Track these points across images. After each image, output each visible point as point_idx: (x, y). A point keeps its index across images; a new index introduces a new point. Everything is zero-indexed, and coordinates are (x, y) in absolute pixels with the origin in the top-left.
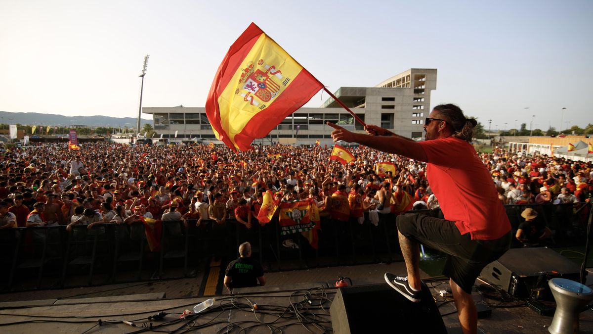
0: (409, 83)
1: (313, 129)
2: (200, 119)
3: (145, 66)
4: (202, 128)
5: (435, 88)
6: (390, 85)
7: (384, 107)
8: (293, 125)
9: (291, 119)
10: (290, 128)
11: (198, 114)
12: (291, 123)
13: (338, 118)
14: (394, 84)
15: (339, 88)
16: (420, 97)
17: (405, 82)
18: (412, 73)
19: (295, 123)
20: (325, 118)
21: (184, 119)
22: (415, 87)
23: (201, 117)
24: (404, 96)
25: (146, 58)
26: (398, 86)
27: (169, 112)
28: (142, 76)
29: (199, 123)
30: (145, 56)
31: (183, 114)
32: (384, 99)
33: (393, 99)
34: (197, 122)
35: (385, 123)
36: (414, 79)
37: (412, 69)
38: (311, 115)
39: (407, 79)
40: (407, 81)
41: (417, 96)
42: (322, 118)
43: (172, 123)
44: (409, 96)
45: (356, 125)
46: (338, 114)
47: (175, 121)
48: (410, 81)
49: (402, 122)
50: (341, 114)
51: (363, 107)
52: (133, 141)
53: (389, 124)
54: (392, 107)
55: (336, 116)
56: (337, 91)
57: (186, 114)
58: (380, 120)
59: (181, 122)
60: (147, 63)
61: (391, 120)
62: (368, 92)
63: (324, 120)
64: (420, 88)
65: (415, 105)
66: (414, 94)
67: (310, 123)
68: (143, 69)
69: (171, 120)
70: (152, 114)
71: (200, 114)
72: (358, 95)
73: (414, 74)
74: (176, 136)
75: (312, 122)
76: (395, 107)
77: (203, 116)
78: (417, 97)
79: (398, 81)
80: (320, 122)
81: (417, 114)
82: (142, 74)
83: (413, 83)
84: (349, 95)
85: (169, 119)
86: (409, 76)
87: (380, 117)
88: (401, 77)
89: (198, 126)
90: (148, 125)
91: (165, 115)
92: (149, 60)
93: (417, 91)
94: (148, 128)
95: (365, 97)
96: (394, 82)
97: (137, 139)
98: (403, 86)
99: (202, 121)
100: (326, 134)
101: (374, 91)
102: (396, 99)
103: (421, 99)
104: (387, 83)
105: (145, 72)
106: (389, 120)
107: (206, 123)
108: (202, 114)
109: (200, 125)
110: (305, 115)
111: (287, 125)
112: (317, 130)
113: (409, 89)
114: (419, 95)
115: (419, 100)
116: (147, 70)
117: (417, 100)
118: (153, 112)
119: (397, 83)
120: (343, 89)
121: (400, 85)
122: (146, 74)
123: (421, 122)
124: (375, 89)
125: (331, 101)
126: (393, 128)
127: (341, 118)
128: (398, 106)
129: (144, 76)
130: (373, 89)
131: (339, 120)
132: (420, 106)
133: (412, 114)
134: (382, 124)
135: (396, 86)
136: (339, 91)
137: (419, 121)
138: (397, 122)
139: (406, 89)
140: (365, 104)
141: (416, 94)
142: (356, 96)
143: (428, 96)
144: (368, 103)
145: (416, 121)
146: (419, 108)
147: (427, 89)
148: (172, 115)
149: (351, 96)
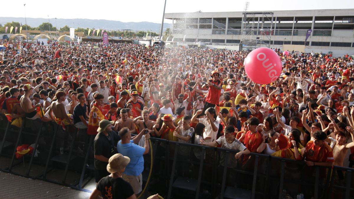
1: (338, 36)
2: (212, 24)
4: (214, 33)
8: (312, 30)
9: (311, 24)
10: (308, 34)
11: (211, 19)
12: (310, 28)
19: (315, 28)
21: (198, 24)
27: (186, 17)
29: (211, 28)
31: (197, 19)
34: (209, 27)
43: (187, 28)
47: (191, 26)
52: (151, 44)
57: (200, 19)
59: (196, 27)
67: (335, 28)
70: (171, 19)
71: (212, 19)
74: (184, 40)
75: (338, 27)
77: (215, 20)
80: (349, 27)
89: (210, 31)
90: (169, 30)
97: (154, 42)
99: (214, 25)
107: (218, 28)
108: (214, 19)
109: (212, 30)
110: (331, 18)
111: (305, 31)
112: (344, 37)
118: (173, 17)
148: (188, 20)
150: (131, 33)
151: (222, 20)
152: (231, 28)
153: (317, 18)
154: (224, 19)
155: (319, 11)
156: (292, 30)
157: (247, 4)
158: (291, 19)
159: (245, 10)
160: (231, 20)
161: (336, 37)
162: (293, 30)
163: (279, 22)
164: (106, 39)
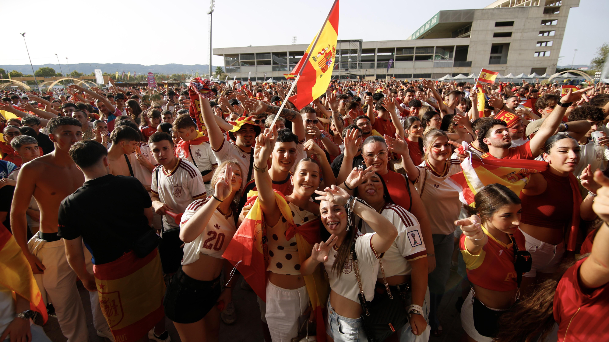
0: (537, 0)
1: (401, 67)
2: (271, 59)
4: (274, 70)
5: (577, 5)
6: (506, 5)
7: (496, 35)
8: (376, 62)
9: (374, 56)
10: (372, 67)
11: (270, 53)
12: (374, 60)
13: (433, 53)
14: (513, 3)
15: (439, 11)
16: (552, 18)
19: (378, 60)
20: (416, 53)
21: (255, 60)
22: (546, 5)
23: (273, 56)
24: (527, 18)
26: (517, 5)
27: (239, 52)
28: (211, 13)
29: (270, 64)
31: (253, 54)
32: (498, 24)
33: (511, 24)
34: (268, 63)
35: (495, 57)
38: (400, 50)
41: (547, 17)
42: (412, 53)
43: (242, 65)
44: (537, 18)
45: (455, 60)
46: (433, 47)
47: (246, 63)
49: (520, 54)
50: (437, 47)
51: (469, 36)
53: (500, 57)
54: (509, 34)
55: (429, 50)
56: (433, 17)
57: (257, 54)
58: (490, 52)
59: (252, 64)
61: (503, 52)
62: (476, 15)
63: (414, 55)
64: (551, 5)
65: (542, 30)
66: (543, 15)
67: (396, 60)
68: (211, 5)
69: (241, 62)
70: (222, 55)
72: (463, 20)
74: (249, 79)
75: (399, 59)
76: (513, 35)
78: (547, 19)
80: (410, 59)
81: (541, 43)
82: (210, 11)
84: (451, 20)
85: (240, 61)
87: (489, 48)
89: (269, 68)
90: (219, 68)
91: (236, 56)
93: (548, 11)
94: (219, 70)
95: (471, 23)
99: (273, 61)
100: (415, 73)
101: (487, 13)
102: (515, 24)
103: (551, 21)
104: (501, 3)
105: (213, 8)
106: (501, 53)
107: (278, 64)
108: (273, 53)
109: (272, 67)
110: (391, 50)
111: (368, 64)
112: (405, 68)
113: (537, 8)
114: (551, 16)
115: (548, 24)
116: (215, 6)
117: (545, 24)
118: (224, 53)
119: (516, 2)
120: (443, 14)
121: (522, 3)
122: (214, 11)
123: (548, 54)
124: (487, 10)
125: (422, 31)
126: (505, 62)
127: (436, 53)
128: (517, 33)
129: (212, 13)
130: (484, 10)
131: (434, 55)
132: (549, 32)
133: (537, 43)
134: (491, 57)
135: (515, 6)
136: (436, 17)
137: (545, 52)
138: (512, 55)
139: (533, 9)
140: (471, 32)
141: (546, 14)
142: (459, 22)
143: (565, 16)
144: (475, 31)
145: (539, 53)
146: (546, 34)
147: (565, 7)
148: (243, 56)
149: (453, 22)
150: (163, 76)
151: (282, 55)
152: (292, 64)
153: (381, 50)
154: (284, 54)
155: (381, 42)
157: (295, 39)
159: (293, 44)
160: (292, 54)
161: (398, 69)
164: (152, 81)
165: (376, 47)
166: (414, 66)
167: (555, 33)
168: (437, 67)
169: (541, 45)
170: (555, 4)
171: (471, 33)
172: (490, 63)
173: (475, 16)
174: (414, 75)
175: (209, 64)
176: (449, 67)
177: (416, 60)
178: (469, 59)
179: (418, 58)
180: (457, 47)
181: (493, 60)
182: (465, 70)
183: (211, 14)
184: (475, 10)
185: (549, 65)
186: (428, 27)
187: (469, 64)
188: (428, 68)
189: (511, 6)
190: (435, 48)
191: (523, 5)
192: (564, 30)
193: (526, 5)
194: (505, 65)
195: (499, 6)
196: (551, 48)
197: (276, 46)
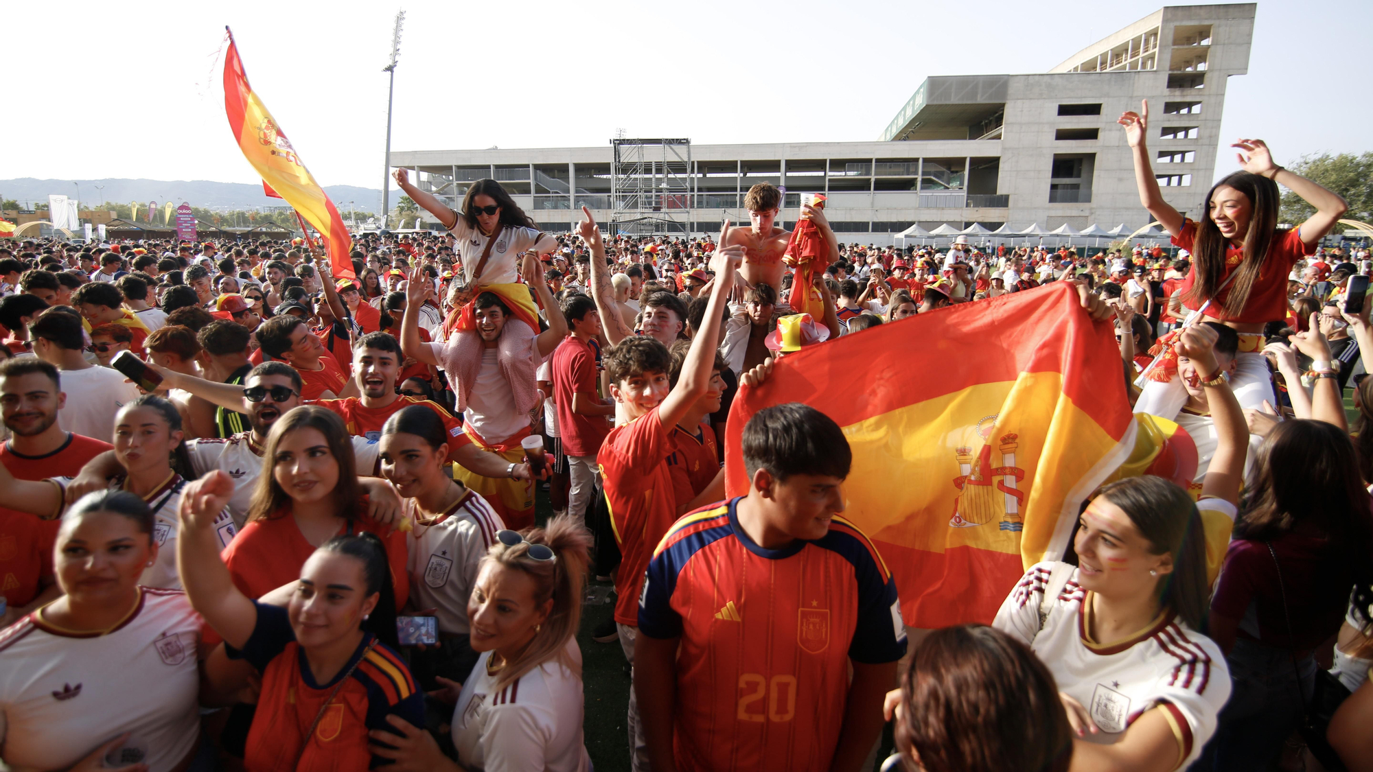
0: (1152, 57)
1: (841, 206)
2: (532, 181)
3: (397, 41)
4: (538, 205)
5: (1243, 70)
6: (1089, 67)
7: (1062, 135)
9: (778, 179)
11: (527, 166)
13: (917, 174)
14: (1103, 63)
15: (926, 78)
16: (1188, 99)
17: (1141, 55)
18: (1165, 21)
20: (875, 175)
22: (1174, 69)
23: (535, 173)
24: (1131, 97)
25: (400, 18)
26: (1115, 67)
27: (453, 162)
28: (390, 69)
29: (529, 192)
30: (397, 13)
31: (488, 167)
32: (1064, 110)
33: (1094, 109)
34: (524, 189)
35: (1065, 186)
36: (1170, 38)
37: (1166, 8)
38: (838, 164)
39: (1147, 41)
40: (1146, 50)
41: (1177, 96)
42: (868, 173)
45: (969, 192)
46: (917, 160)
48: (1157, 50)
49: (1120, 180)
50: (926, 160)
51: (998, 137)
53: (1076, 187)
54: (1092, 134)
55: (910, 167)
56: (917, 92)
58: (1050, 174)
60: (401, 33)
61: (1084, 174)
62: (1013, 88)
63: (873, 178)
64: (1189, 69)
65: (1167, 125)
66: (1167, 91)
67: (831, 189)
68: (391, 50)
69: (459, 185)
71: (531, 168)
72: (982, 99)
73: (1172, 25)
75: (837, 186)
76: (1100, 135)
77: (538, 171)
78: (1180, 100)
79: (1117, 54)
80: (862, 186)
81: (1172, 154)
82: (390, 63)
83: (1167, 56)
84: (955, 99)
85: (455, 183)
86: (1154, 33)
87: (1047, 166)
88: (1127, 36)
89: (526, 201)
91: (446, 169)
92: (405, 24)
93: (1176, 82)
95: (1003, 105)
96: (1104, 55)
98: (1134, 66)
99: (537, 185)
100: (876, 220)
101: (1037, 83)
102: (1103, 110)
103: (1190, 105)
104: (1079, 61)
105: (397, 58)
106: (1079, 176)
107: (549, 193)
108: (537, 167)
109: (532, 198)
110: (819, 164)
112: (853, 209)
113: (1151, 76)
114: (1185, 93)
115: (1184, 111)
116: (400, 52)
117: (1178, 112)
118: (416, 164)
119: (1112, 60)
120: (935, 84)
121: (1123, 63)
122: (398, 64)
123: (1186, 181)
124: (1037, 77)
125: (902, 123)
126: (1088, 199)
127: (924, 173)
128: (1110, 130)
129: (395, 69)
130: (1030, 77)
131: (920, 178)
132: (1186, 129)
133: (1157, 154)
134: (1054, 187)
135: (1108, 70)
136: (922, 90)
137: (1180, 176)
138: (1102, 182)
139: (1143, 76)
140: (1003, 126)
141: (1172, 89)
142: (974, 102)
143: (1217, 95)
144: (1012, 124)
145: (1170, 177)
146: (1181, 135)
147: (1216, 74)
148: (462, 170)
149: (960, 102)
151: (559, 171)
152: (583, 193)
153: (792, 165)
154: (564, 168)
155: (793, 146)
156: (736, 195)
158: (729, 166)
160: (580, 168)
161: (836, 209)
162: (738, 193)
163: (704, 176)
164: (187, 227)
165: (783, 157)
166: (872, 204)
167: (1198, 132)
168: (928, 208)
169: (1172, 160)
170: (1196, 67)
171: (1003, 129)
172: (1052, 199)
173: (1011, 91)
174: (874, 223)
175: (382, 188)
176: (956, 208)
177: (875, 189)
178: (1001, 190)
179: (882, 186)
180: (973, 160)
181: (1056, 193)
182: (992, 214)
183: (392, 72)
184: (1009, 75)
185: (1191, 206)
186: (910, 114)
187: (1003, 202)
188: (906, 209)
189: (1101, 69)
190: (921, 161)
191: (1124, 67)
192: (1219, 126)
193: (1130, 68)
194: (1087, 205)
195: (1076, 69)
196: (1192, 168)
197: (542, 151)
